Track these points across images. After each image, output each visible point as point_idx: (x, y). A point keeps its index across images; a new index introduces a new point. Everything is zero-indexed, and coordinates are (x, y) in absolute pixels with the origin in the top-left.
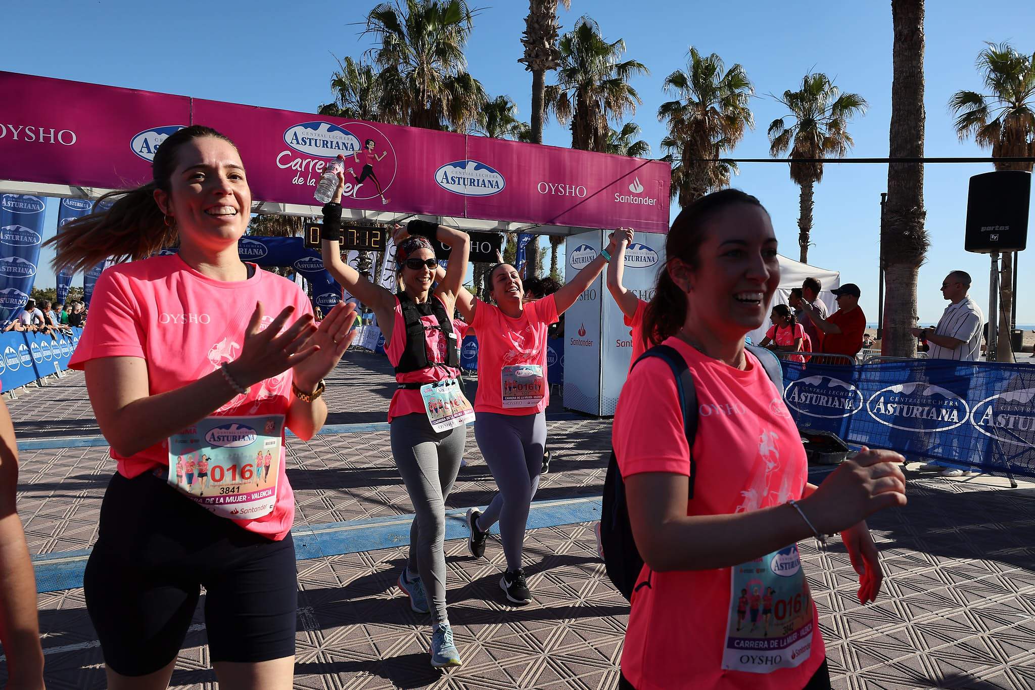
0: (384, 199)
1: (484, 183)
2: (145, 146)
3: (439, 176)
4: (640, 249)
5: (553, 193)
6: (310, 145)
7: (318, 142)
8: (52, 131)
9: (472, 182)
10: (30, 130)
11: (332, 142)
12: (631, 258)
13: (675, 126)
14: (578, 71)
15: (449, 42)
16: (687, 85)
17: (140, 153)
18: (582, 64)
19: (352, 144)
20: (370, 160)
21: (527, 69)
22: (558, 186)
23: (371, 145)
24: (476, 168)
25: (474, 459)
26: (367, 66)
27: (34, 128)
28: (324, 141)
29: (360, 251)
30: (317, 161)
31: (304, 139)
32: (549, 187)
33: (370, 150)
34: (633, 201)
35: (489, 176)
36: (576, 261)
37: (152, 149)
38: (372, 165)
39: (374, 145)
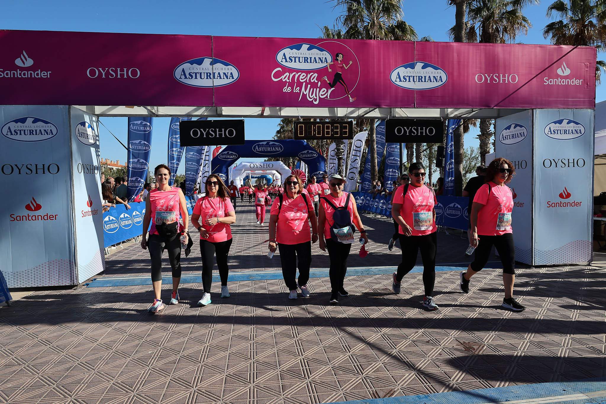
0: (350, 98)
1: (430, 79)
2: (183, 74)
3: (394, 76)
4: (568, 123)
5: (489, 82)
6: (295, 62)
7: (301, 58)
8: (125, 69)
9: (420, 79)
10: (112, 70)
11: (311, 58)
12: (559, 132)
13: (558, 40)
14: (483, 9)
15: (391, 2)
16: (567, 8)
17: (180, 80)
18: (485, 4)
19: (326, 58)
20: (339, 69)
21: (450, 4)
23: (340, 58)
24: (423, 68)
26: (339, 30)
27: (114, 69)
28: (305, 58)
29: (337, 145)
30: (301, 73)
31: (291, 58)
32: (485, 77)
33: (339, 61)
34: (560, 82)
35: (434, 73)
36: (506, 138)
37: (188, 76)
38: (341, 73)
39: (342, 57)
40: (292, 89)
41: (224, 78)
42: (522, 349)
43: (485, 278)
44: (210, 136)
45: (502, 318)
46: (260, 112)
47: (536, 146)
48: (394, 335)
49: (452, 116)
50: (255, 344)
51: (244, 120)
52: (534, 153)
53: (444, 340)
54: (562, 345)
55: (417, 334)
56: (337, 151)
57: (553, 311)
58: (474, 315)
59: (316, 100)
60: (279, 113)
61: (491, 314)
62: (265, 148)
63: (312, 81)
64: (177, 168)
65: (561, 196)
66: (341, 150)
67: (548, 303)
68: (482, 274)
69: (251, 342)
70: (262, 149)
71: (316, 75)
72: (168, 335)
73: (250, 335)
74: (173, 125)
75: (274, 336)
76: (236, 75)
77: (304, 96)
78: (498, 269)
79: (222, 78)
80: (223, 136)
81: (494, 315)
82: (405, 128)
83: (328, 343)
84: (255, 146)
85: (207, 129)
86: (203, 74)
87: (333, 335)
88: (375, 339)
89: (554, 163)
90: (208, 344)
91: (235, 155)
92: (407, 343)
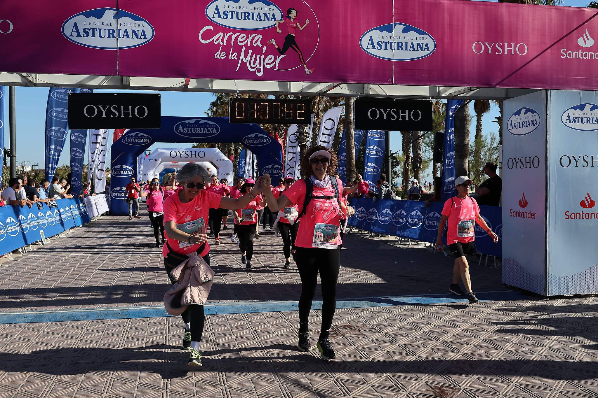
0: (307, 70)
1: (413, 46)
2: (74, 29)
3: (365, 42)
4: (592, 109)
5: (490, 53)
6: (232, 18)
7: (240, 14)
9: (400, 46)
11: (253, 14)
12: (580, 120)
17: (70, 37)
19: (273, 15)
20: (293, 29)
22: (495, 45)
23: (293, 14)
24: (404, 31)
25: (406, 354)
28: (245, 13)
29: (299, 127)
30: (239, 34)
31: (226, 12)
32: (485, 46)
33: (292, 18)
34: (582, 56)
35: (418, 39)
36: (514, 126)
37: (82, 33)
38: (294, 35)
39: (296, 14)
40: (228, 54)
41: (132, 38)
42: (504, 393)
43: (482, 312)
44: (112, 116)
45: (490, 359)
46: (183, 84)
47: (551, 138)
48: (350, 380)
49: (445, 94)
50: (169, 394)
51: (160, 94)
52: (548, 147)
53: (411, 386)
54: (553, 388)
55: (380, 378)
56: (300, 135)
57: (557, 350)
58: (456, 356)
59: (259, 71)
60: (210, 85)
61: (478, 355)
62: (193, 129)
63: (255, 45)
64: (59, 156)
65: (583, 204)
66: (305, 134)
67: (552, 341)
68: (480, 307)
69: (163, 391)
70: (188, 130)
71: (260, 36)
72: (50, 385)
73: (162, 383)
74: (54, 92)
75: (194, 384)
76: (149, 33)
77: (244, 64)
78: (502, 301)
79: (130, 36)
80: (130, 116)
81: (482, 356)
82: (382, 110)
83: (265, 391)
84: (179, 125)
85: (108, 106)
86: (103, 31)
87: (272, 381)
88: (325, 386)
89: (573, 160)
90: (106, 395)
91: (146, 138)
92: (365, 389)
